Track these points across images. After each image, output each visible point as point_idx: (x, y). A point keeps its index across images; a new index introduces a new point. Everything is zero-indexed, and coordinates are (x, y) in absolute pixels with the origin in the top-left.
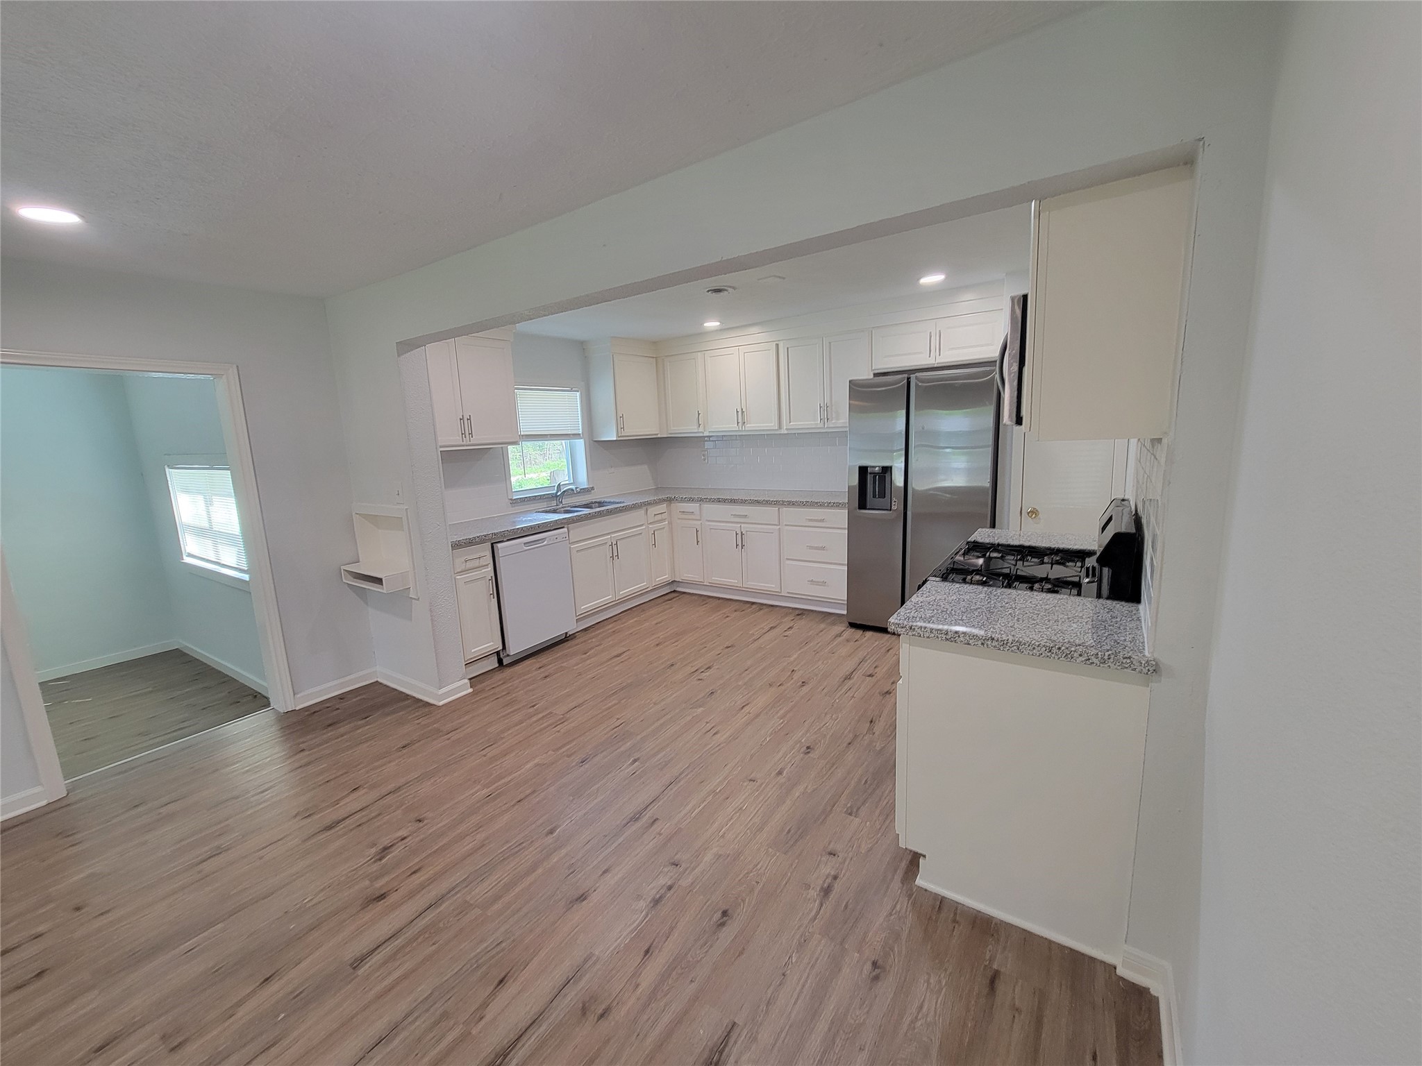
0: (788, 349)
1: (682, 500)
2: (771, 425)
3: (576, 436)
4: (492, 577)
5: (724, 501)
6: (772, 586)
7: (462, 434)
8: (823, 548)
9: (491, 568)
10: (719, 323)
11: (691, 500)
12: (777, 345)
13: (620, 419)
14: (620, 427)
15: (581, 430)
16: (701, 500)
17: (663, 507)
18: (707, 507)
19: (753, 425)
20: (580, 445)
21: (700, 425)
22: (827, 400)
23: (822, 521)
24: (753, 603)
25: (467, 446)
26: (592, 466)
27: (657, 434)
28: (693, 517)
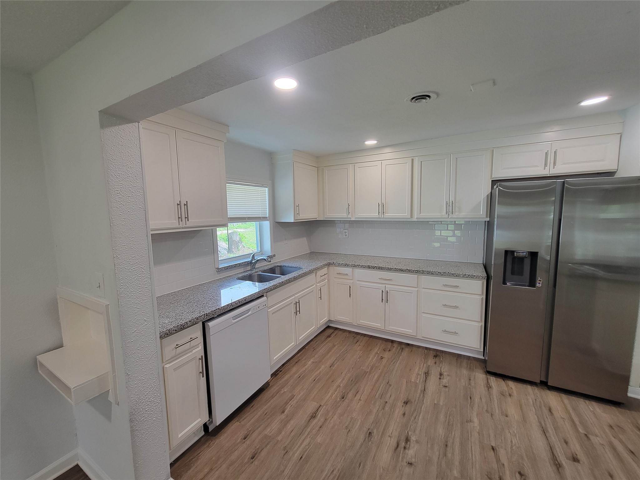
0: (421, 162)
1: (340, 265)
2: (405, 215)
3: (264, 219)
4: (202, 357)
5: (374, 268)
6: (410, 331)
7: (179, 218)
8: (456, 307)
9: (201, 347)
10: (376, 142)
11: (346, 265)
12: (413, 160)
13: (297, 208)
14: (296, 214)
15: (267, 215)
16: (355, 266)
17: (325, 270)
18: (358, 271)
19: (390, 215)
20: (267, 225)
21: (349, 213)
22: (452, 199)
23: (457, 287)
24: (393, 341)
25: (182, 228)
26: (275, 239)
27: (316, 218)
28: (346, 277)
